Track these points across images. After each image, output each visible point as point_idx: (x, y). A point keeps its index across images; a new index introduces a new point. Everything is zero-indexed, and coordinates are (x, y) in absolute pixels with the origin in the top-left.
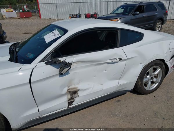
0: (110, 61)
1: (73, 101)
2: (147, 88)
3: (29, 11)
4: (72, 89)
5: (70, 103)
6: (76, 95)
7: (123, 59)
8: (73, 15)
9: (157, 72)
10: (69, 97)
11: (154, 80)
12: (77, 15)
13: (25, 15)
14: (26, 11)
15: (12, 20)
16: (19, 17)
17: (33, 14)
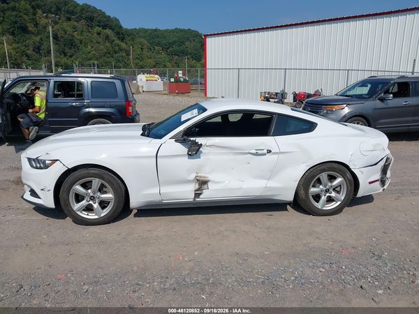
0: (254, 152)
1: (201, 194)
2: (319, 205)
3: (187, 81)
4: (200, 177)
5: (197, 195)
6: (205, 186)
7: (273, 151)
8: (269, 93)
9: (336, 182)
10: (197, 187)
11: (333, 194)
12: (277, 94)
13: (178, 88)
14: (180, 81)
15: (153, 97)
16: (166, 92)
17: (194, 87)
